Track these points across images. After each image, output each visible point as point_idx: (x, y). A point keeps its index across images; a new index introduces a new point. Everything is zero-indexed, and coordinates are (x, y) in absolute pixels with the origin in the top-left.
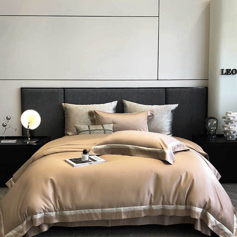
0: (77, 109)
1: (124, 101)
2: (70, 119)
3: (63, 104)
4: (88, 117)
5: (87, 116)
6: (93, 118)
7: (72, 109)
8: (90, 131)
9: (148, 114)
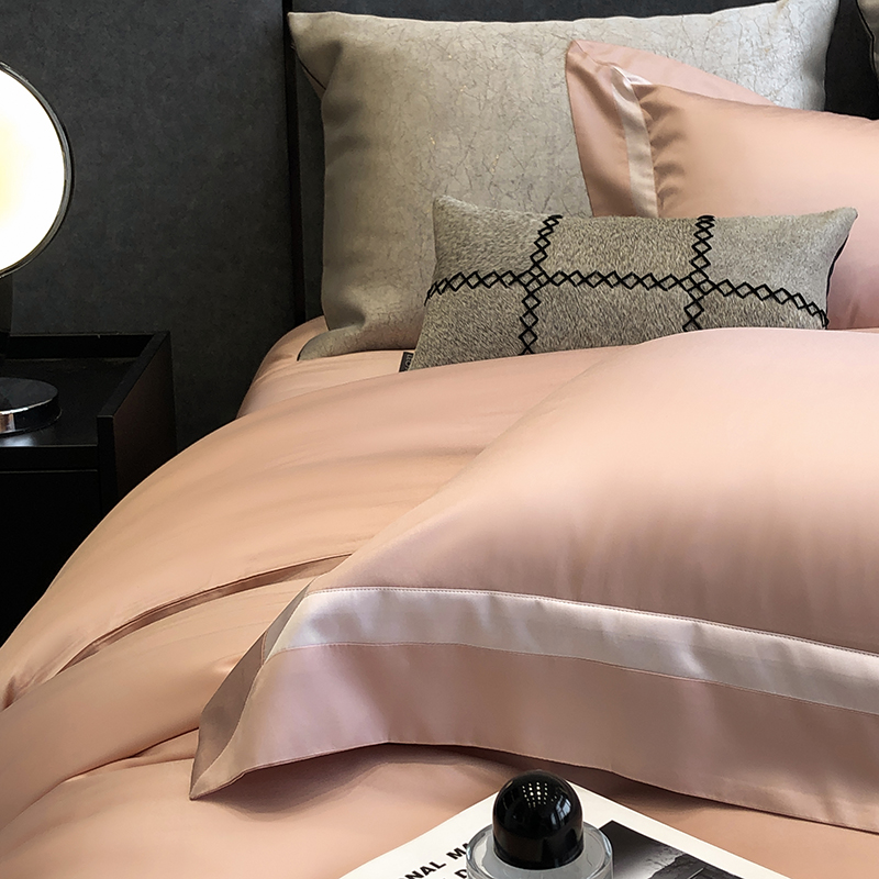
7: (396, 56)
8: (535, 285)
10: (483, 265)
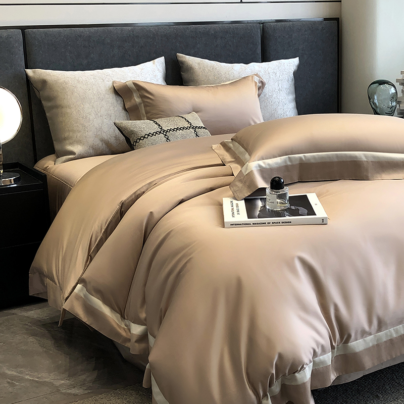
0: (78, 81)
1: (183, 57)
2: (68, 111)
3: (30, 72)
4: (115, 101)
5: (112, 98)
6: (133, 101)
8: (165, 133)
9: (256, 83)
10: (150, 131)
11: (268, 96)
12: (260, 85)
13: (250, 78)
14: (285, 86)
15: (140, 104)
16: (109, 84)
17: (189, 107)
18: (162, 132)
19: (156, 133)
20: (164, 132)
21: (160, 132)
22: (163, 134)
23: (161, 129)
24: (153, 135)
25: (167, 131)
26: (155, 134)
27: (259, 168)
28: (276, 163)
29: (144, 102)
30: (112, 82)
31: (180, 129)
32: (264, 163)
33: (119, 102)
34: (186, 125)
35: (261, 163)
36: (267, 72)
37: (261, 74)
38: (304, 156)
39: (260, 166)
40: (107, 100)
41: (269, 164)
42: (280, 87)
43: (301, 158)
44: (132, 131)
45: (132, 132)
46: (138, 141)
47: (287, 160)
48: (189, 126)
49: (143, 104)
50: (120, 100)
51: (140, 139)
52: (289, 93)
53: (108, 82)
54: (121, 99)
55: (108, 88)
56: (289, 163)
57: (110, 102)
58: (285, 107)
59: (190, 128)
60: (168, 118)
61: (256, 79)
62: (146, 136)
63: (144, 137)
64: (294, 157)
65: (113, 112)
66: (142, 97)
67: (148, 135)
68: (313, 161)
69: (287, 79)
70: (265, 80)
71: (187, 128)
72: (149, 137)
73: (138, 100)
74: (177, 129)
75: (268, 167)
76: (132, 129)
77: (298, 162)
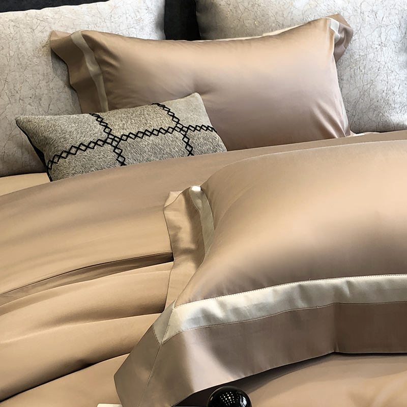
6: (83, 70)
8: (114, 144)
9: (332, 33)
10: (82, 140)
11: (357, 57)
12: (342, 35)
13: (322, 23)
14: (394, 38)
15: (97, 75)
16: (43, 37)
17: (186, 83)
18: (109, 141)
19: (96, 143)
20: (113, 140)
21: (105, 142)
22: (111, 144)
23: (109, 134)
24: (87, 147)
25: (121, 139)
26: (92, 145)
27: (204, 323)
28: (260, 307)
29: (103, 72)
30: (48, 33)
31: (152, 133)
32: (222, 305)
33: (59, 72)
34: (167, 123)
35: (213, 306)
36: (359, 11)
37: (345, 15)
38: (349, 283)
39: (207, 316)
40: (36, 67)
41: (236, 311)
42: (383, 39)
43: (337, 290)
44: (46, 138)
45: (47, 141)
46: (56, 160)
47: (296, 295)
48: (173, 125)
49: (101, 78)
50: (61, 68)
51: (60, 157)
52: (400, 49)
53: (40, 34)
54: (64, 65)
55: (39, 45)
56: (301, 304)
57: (41, 72)
58: (392, 77)
59: (174, 129)
60: (131, 110)
61: (334, 25)
62: (73, 151)
63: (69, 153)
64: (318, 288)
65: (46, 92)
66: (101, 62)
67: (78, 148)
68: (374, 299)
69: (398, 23)
70: (353, 27)
71: (167, 131)
72: (79, 151)
73: (91, 68)
74: (144, 134)
75: (233, 319)
76: (46, 134)
77: (328, 302)
